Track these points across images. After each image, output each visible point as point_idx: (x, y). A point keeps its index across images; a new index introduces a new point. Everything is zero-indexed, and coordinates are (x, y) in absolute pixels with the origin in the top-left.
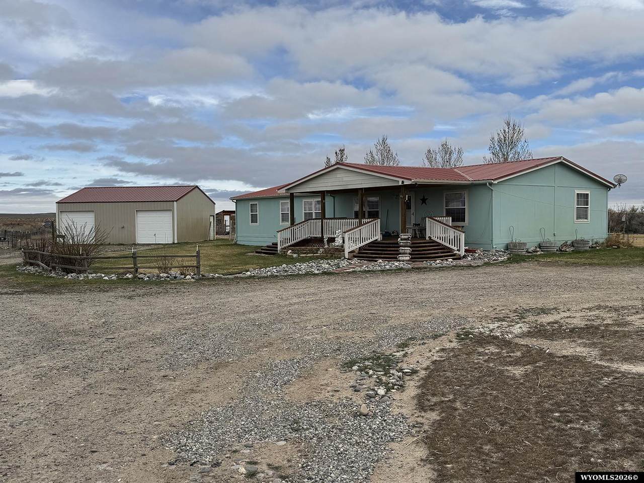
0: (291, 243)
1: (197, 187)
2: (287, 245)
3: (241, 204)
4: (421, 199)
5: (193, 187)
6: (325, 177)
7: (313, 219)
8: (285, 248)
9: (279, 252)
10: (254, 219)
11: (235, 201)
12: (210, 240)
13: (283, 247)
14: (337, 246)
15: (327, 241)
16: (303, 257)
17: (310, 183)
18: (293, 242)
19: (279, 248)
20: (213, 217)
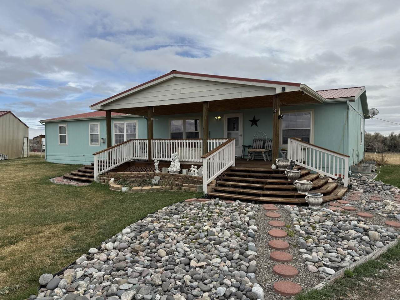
0: (111, 168)
1: (10, 112)
2: (106, 170)
3: (50, 127)
4: (250, 121)
5: (6, 112)
6: (154, 90)
7: (137, 140)
8: (103, 175)
9: (95, 179)
10: (63, 140)
11: (45, 124)
12: (23, 158)
13: (101, 172)
14: (175, 172)
15: (158, 165)
16: (137, 191)
17: (132, 98)
18: (113, 166)
19: (96, 174)
20: (26, 139)
